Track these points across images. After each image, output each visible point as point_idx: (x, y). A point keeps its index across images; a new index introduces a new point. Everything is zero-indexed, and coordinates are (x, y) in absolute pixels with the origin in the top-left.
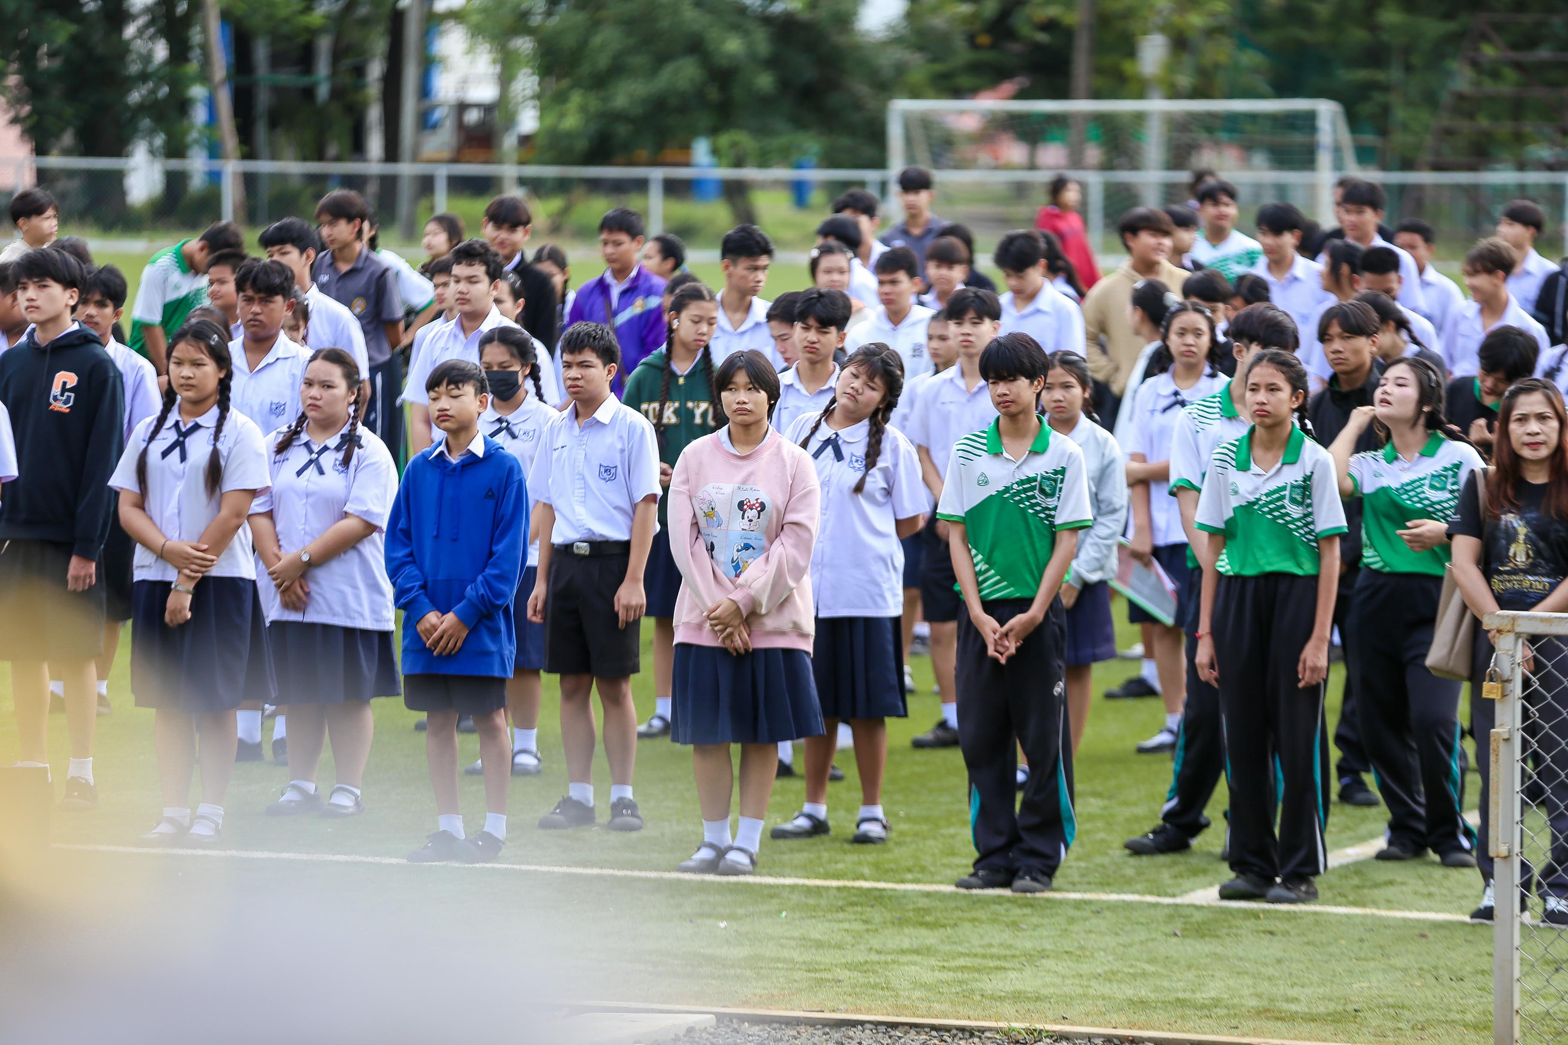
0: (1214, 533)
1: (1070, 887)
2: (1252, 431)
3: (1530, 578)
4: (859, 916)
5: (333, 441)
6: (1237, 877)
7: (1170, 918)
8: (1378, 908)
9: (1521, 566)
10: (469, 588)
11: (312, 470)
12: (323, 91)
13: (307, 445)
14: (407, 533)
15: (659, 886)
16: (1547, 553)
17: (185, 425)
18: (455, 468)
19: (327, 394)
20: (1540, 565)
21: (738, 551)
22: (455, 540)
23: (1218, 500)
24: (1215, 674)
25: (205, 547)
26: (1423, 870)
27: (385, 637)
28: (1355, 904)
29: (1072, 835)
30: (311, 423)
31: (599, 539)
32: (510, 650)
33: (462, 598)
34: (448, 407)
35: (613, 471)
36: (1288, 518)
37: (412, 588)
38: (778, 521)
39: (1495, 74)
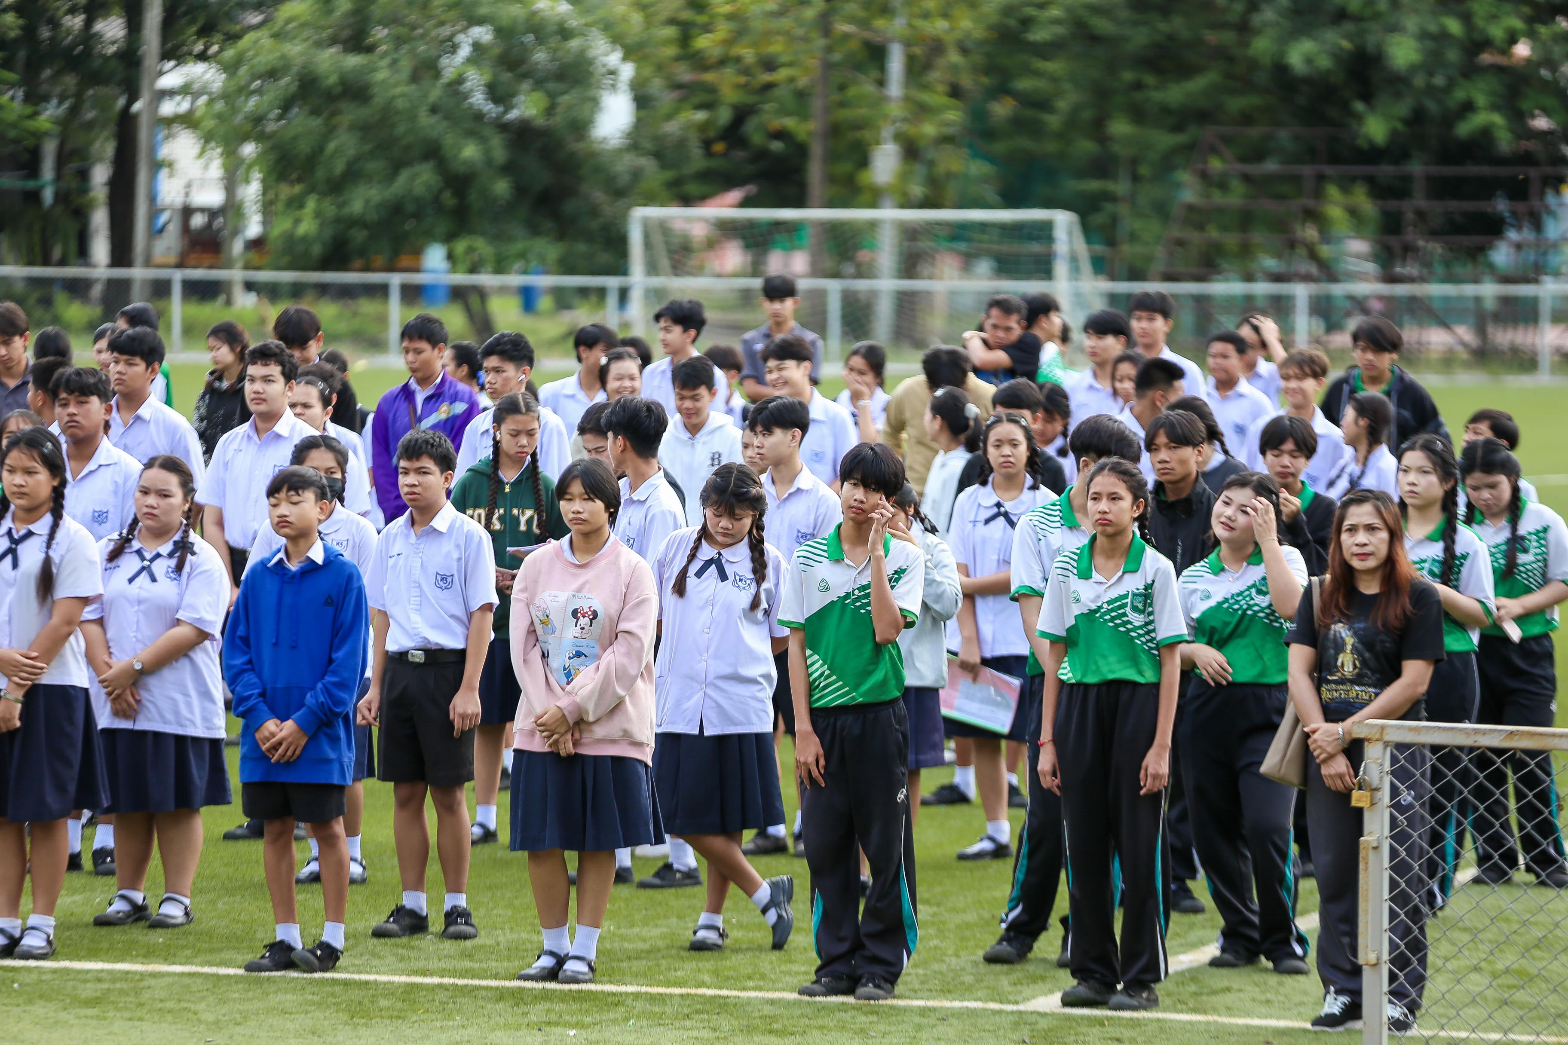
0: (1055, 641)
1: (912, 994)
2: (1094, 539)
3: (1357, 688)
4: (706, 1024)
5: (165, 548)
6: (1079, 984)
7: (1016, 1025)
8: (1219, 1015)
9: (1348, 676)
10: (309, 695)
11: (144, 577)
12: (48, 195)
13: (139, 552)
14: (245, 640)
15: (501, 995)
16: (1373, 663)
17: (18, 532)
18: (294, 575)
19: (163, 502)
20: (1366, 675)
21: (570, 658)
22: (293, 647)
23: (1060, 607)
24: (1057, 781)
25: (35, 654)
26: (1257, 977)
27: (215, 745)
28: (1195, 1010)
29: (914, 942)
30: (143, 530)
31: (434, 647)
32: (349, 757)
33: (301, 705)
34: (287, 513)
35: (449, 579)
36: (1129, 626)
37: (251, 696)
38: (611, 629)
39: (1223, 186)
